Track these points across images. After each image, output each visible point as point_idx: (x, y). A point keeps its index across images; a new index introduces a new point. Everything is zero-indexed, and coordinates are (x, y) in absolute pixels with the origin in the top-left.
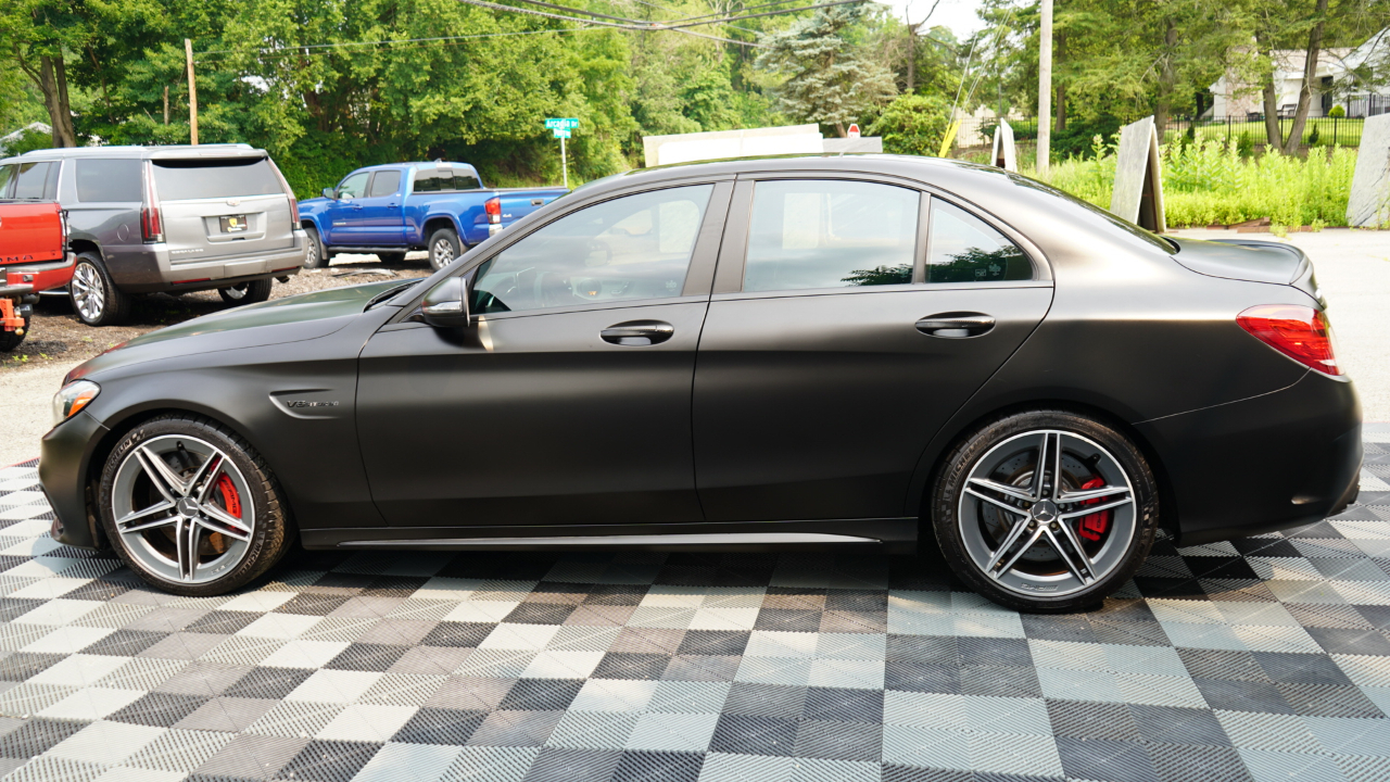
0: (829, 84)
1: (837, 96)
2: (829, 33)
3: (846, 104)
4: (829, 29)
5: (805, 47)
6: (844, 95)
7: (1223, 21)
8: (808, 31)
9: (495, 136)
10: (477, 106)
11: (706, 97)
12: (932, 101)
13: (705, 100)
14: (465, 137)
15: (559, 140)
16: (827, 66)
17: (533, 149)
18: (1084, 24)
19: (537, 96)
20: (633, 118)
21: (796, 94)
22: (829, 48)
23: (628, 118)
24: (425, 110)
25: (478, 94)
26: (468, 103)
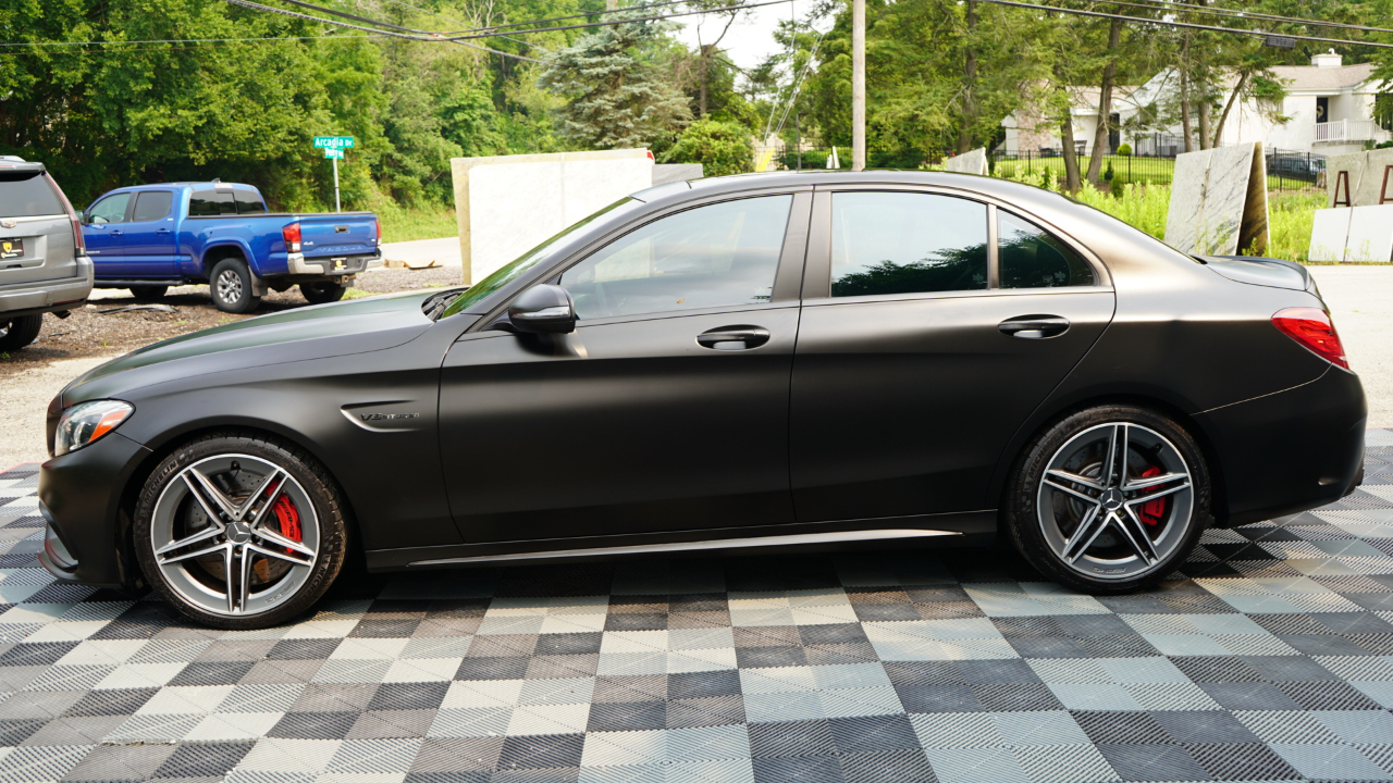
0: (620, 106)
1: (629, 120)
2: (617, 51)
3: (638, 129)
4: (618, 47)
5: (592, 66)
6: (636, 119)
7: (1024, 54)
8: (595, 47)
9: (229, 155)
10: (211, 120)
11: (467, 117)
12: (730, 128)
13: (465, 120)
14: (192, 156)
15: (331, 160)
16: (615, 86)
17: (269, 171)
18: (886, 52)
19: (278, 111)
20: (387, 139)
21: (583, 116)
22: (620, 68)
23: (380, 139)
24: (148, 124)
25: (212, 107)
26: (200, 118)
